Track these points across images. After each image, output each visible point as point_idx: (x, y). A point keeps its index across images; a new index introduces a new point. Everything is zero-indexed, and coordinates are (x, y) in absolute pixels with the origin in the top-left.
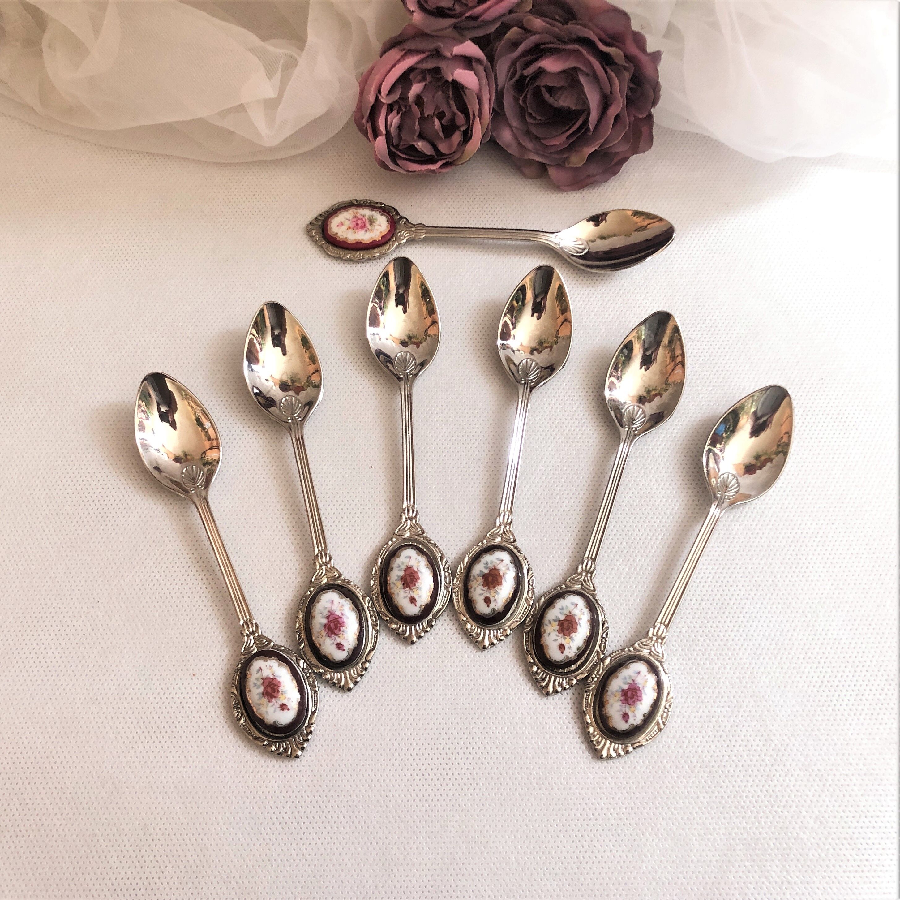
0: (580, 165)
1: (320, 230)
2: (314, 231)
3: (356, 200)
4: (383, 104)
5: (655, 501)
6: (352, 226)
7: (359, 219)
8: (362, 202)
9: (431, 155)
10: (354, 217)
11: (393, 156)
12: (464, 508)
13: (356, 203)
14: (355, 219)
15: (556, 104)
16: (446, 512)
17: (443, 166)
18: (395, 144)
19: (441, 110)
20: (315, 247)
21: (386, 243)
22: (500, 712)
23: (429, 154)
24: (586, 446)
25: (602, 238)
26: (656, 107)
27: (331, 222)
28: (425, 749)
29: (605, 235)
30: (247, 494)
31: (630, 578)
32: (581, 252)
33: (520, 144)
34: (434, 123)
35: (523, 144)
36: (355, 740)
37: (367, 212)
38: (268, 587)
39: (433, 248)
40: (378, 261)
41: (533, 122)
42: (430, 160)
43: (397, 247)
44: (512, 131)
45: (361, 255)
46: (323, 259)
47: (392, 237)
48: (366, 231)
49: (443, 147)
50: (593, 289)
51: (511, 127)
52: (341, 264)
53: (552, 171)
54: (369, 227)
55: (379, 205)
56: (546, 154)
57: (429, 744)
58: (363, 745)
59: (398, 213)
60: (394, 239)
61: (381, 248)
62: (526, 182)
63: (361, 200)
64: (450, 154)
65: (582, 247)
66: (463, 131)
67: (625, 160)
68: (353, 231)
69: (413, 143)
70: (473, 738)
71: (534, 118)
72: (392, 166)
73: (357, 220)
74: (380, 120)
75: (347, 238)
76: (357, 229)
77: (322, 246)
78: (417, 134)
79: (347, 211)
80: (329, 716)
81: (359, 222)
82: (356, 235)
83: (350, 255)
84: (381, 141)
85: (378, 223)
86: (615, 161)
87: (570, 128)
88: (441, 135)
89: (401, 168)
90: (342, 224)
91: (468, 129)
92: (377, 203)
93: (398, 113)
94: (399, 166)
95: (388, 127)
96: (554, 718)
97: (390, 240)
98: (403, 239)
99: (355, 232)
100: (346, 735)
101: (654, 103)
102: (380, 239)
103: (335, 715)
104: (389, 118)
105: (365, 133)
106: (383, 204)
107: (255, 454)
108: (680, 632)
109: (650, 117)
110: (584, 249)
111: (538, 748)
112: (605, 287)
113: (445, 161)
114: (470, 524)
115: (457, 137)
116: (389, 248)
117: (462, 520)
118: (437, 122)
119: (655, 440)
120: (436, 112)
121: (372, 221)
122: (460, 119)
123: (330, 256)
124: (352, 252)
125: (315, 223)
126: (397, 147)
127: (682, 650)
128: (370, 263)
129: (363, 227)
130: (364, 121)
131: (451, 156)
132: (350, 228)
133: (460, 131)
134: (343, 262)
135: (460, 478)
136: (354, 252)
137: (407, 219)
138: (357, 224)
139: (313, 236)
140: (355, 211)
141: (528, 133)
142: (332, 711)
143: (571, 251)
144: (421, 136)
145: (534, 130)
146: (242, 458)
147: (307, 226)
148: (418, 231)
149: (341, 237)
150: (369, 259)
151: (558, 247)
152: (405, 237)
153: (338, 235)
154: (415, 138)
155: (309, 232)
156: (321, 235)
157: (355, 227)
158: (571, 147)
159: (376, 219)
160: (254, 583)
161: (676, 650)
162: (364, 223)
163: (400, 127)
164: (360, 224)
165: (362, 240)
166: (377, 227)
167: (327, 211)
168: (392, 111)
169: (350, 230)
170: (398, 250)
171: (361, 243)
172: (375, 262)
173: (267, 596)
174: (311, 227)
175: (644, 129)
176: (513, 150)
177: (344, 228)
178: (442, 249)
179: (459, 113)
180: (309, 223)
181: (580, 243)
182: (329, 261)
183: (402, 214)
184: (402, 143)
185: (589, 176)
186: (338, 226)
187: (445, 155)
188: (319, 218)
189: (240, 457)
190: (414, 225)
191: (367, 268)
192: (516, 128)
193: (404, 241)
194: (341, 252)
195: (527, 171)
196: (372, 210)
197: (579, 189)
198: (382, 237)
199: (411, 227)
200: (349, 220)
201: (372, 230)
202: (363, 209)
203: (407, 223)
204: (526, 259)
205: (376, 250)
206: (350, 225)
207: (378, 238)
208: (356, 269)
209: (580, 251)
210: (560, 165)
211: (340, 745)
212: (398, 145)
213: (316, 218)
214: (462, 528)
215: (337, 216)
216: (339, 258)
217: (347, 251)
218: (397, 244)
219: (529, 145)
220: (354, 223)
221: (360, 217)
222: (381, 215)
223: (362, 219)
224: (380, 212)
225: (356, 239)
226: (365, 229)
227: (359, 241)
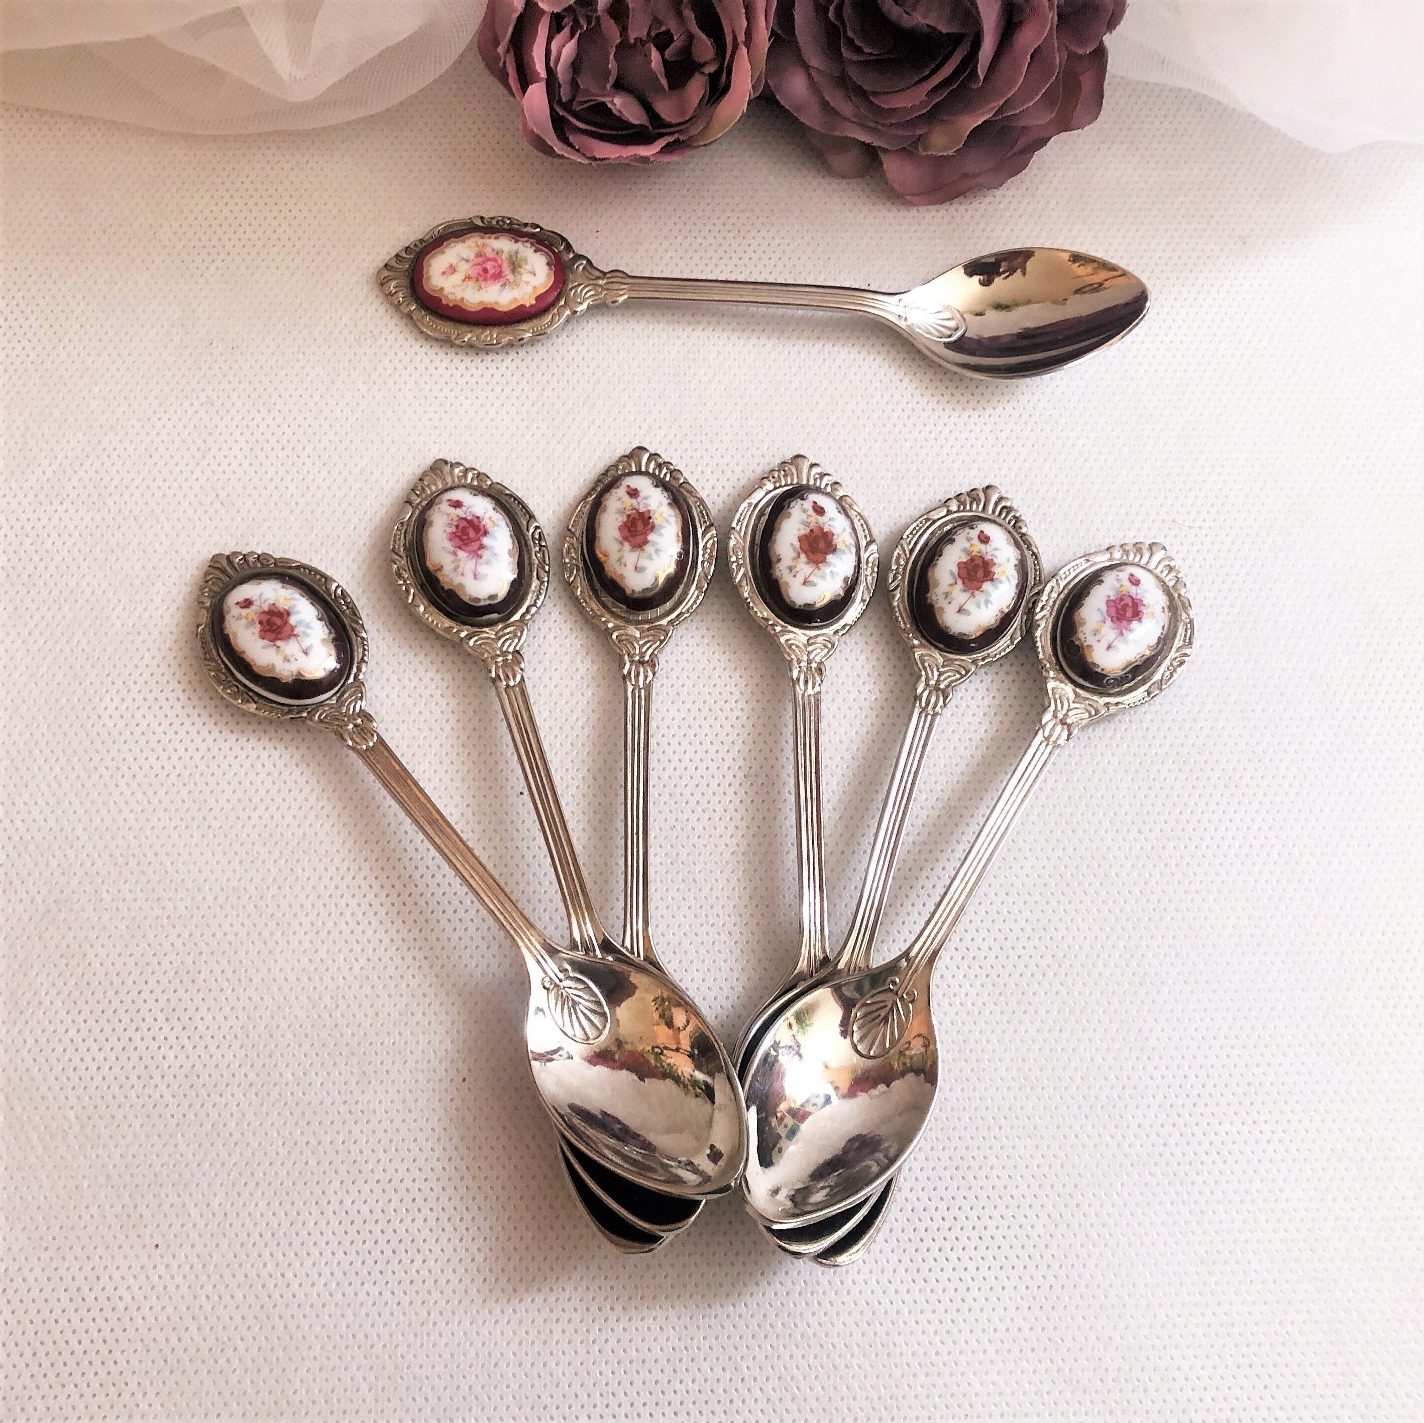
0: (951, 153)
1: (406, 282)
2: (393, 283)
3: (482, 218)
4: (543, 12)
5: (1110, 866)
6: (473, 272)
7: (489, 260)
8: (494, 222)
9: (642, 125)
10: (479, 255)
11: (559, 125)
12: (717, 880)
13: (481, 224)
14: (480, 260)
15: (907, 22)
16: (678, 890)
17: (668, 149)
18: (564, 100)
19: (664, 28)
20: (397, 317)
21: (545, 311)
22: (798, 1322)
23: (636, 122)
24: (966, 748)
25: (999, 307)
26: (1114, 32)
27: (430, 265)
28: (644, 1404)
29: (1003, 302)
30: (258, 853)
31: (1061, 1031)
32: (950, 336)
33: (825, 105)
34: (647, 56)
35: (832, 104)
36: (495, 1388)
37: (504, 245)
38: (305, 1055)
39: (643, 323)
40: (529, 349)
41: (855, 57)
42: (640, 136)
43: (568, 321)
44: (809, 76)
45: (491, 335)
46: (413, 342)
47: (558, 299)
48: (504, 286)
49: (665, 109)
50: (975, 414)
51: (806, 67)
52: (452, 355)
53: (892, 166)
54: (510, 277)
55: (529, 229)
56: (879, 127)
57: (650, 1393)
58: (514, 1397)
59: (569, 247)
60: (562, 303)
61: (535, 323)
62: (834, 186)
63: (492, 218)
64: (679, 124)
65: (952, 324)
66: (710, 74)
67: (1042, 142)
68: (476, 285)
69: (603, 99)
70: (743, 1380)
71: (859, 50)
72: (559, 147)
73: (484, 262)
74: (535, 48)
75: (463, 299)
76: (485, 280)
77: (409, 316)
78: (612, 79)
79: (463, 242)
80: (440, 1335)
81: (489, 265)
82: (482, 293)
83: (469, 335)
84: (537, 93)
85: (528, 267)
86: (1021, 143)
87: (933, 72)
88: (664, 82)
89: (578, 151)
90: (452, 269)
91: (719, 72)
92: (526, 225)
93: (572, 37)
94: (573, 147)
95: (552, 64)
96: (912, 1333)
97: (553, 304)
98: (581, 303)
99: (480, 288)
100: (477, 1376)
101: (1112, 23)
102: (534, 302)
103: (453, 1334)
104: (554, 46)
105: (503, 78)
106: (538, 226)
107: (275, 765)
108: (1165, 1145)
109: (1100, 53)
110: (957, 329)
111: (879, 1398)
112: (999, 409)
113: (671, 139)
114: (729, 915)
115: (696, 88)
116: (552, 322)
117: (712, 907)
118: (655, 55)
119: (1108, 735)
120: (653, 34)
121: (515, 265)
122: (704, 48)
123: (427, 338)
124: (474, 328)
125: (395, 265)
126: (567, 107)
127: (1170, 1183)
128: (513, 354)
129: (498, 276)
130: (501, 50)
131: (683, 127)
132: (468, 278)
133: (702, 73)
134: (454, 350)
135: (707, 816)
136: (478, 330)
137: (589, 261)
138: (485, 270)
139: (391, 294)
140: (480, 241)
141: (843, 82)
142: (447, 1323)
143: (930, 333)
144: (620, 86)
145: (854, 74)
146: (246, 774)
147: (379, 272)
148: (616, 286)
149: (451, 297)
150: (511, 345)
151: (902, 324)
152: (584, 300)
153: (445, 292)
154: (608, 86)
155: (382, 284)
156: (407, 291)
157: (480, 275)
158: (932, 116)
159: (525, 260)
160: (277, 1046)
161: (1158, 1184)
162: (500, 266)
163: (576, 66)
164: (491, 271)
165: (496, 303)
166: (526, 277)
167: (421, 240)
168: (559, 29)
169: (471, 283)
170: (570, 327)
171: (493, 310)
172: (522, 353)
173: (305, 1074)
174: (386, 273)
175: (1086, 80)
176: (811, 117)
177: (457, 278)
178: (661, 326)
179: (704, 37)
180: (382, 265)
181: (949, 315)
182: (426, 347)
183: (578, 249)
184: (579, 99)
185: (966, 176)
186: (444, 273)
187: (670, 125)
188: (404, 255)
189: (243, 771)
190: (604, 273)
191: (505, 364)
192: (818, 70)
193: (584, 307)
194: (448, 329)
195: (839, 161)
196: (517, 241)
197: (942, 202)
198: (538, 298)
199: (598, 278)
200: (467, 261)
201: (517, 285)
202: (497, 238)
203: (589, 268)
204: (836, 349)
205: (524, 326)
206: (470, 273)
207: (529, 301)
208: (482, 366)
209: (949, 333)
210: (908, 151)
211: (464, 1398)
212: (572, 101)
213: (397, 256)
214: (713, 925)
215: (443, 253)
216: (447, 342)
217: (464, 328)
218: (568, 312)
219: (846, 108)
220: (479, 268)
221: (491, 255)
222: (535, 251)
223: (495, 260)
224: (532, 244)
225: (481, 302)
226: (502, 280)
227: (490, 306)
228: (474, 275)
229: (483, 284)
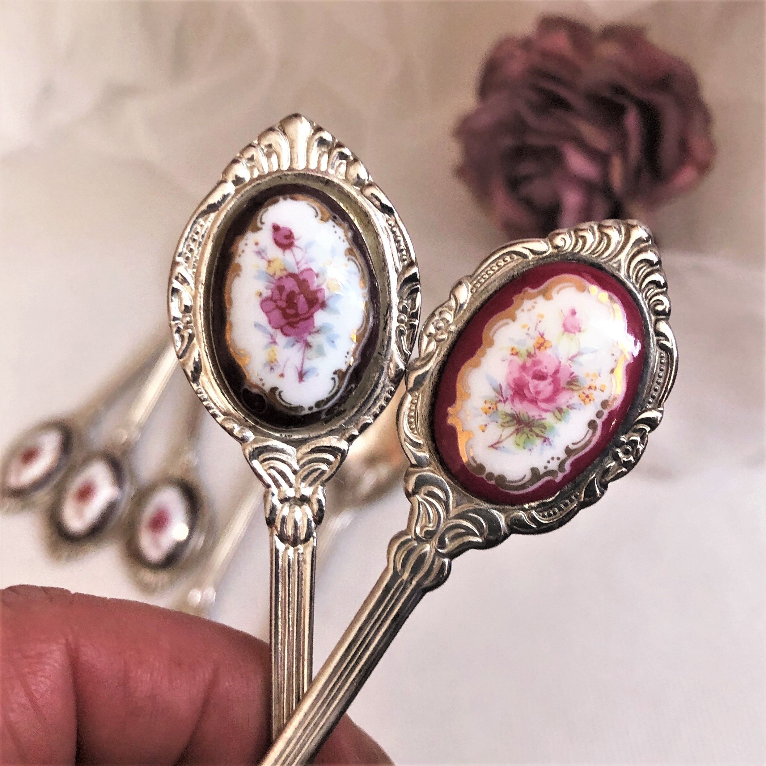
6: (547, 356)
13: (640, 416)
14: (563, 378)
21: (434, 437)
37: (575, 430)
48: (499, 391)
54: (506, 408)
59: (523, 529)
68: (523, 350)
73: (556, 381)
75: (514, 319)
76: (523, 367)
81: (546, 387)
82: (507, 353)
85: (509, 443)
90: (572, 327)
99: (516, 355)
102: (452, 422)
129: (520, 390)
132: (541, 345)
137: (481, 547)
138: (541, 377)
149: (527, 304)
153: (540, 300)
157: (536, 363)
162: (534, 401)
165: (477, 365)
166: (495, 432)
169: (530, 344)
177: (552, 328)
186: (574, 313)
190: (446, 558)
196: (569, 451)
198: (454, 432)
200: (574, 359)
202: (593, 426)
206: (549, 352)
207: (457, 417)
220: (550, 370)
221: (563, 399)
222: (534, 471)
223: (550, 399)
224: (551, 473)
225: (491, 343)
226: (508, 393)
227: (479, 352)
228: (541, 355)
229: (519, 361)
